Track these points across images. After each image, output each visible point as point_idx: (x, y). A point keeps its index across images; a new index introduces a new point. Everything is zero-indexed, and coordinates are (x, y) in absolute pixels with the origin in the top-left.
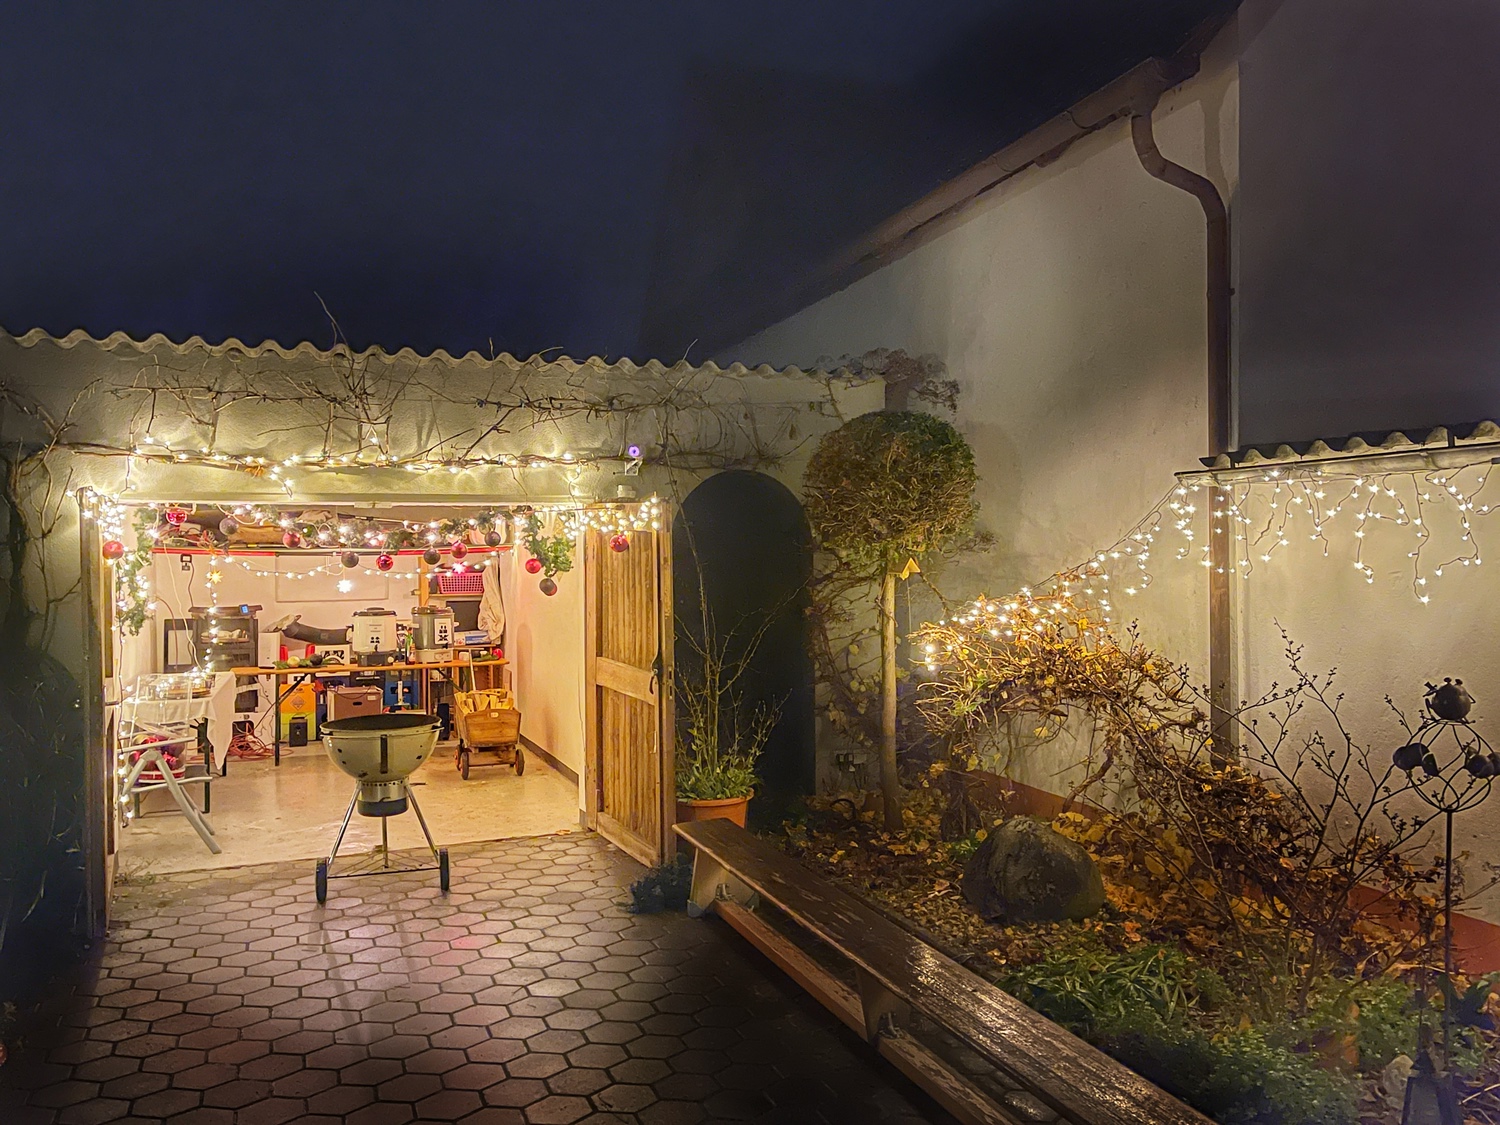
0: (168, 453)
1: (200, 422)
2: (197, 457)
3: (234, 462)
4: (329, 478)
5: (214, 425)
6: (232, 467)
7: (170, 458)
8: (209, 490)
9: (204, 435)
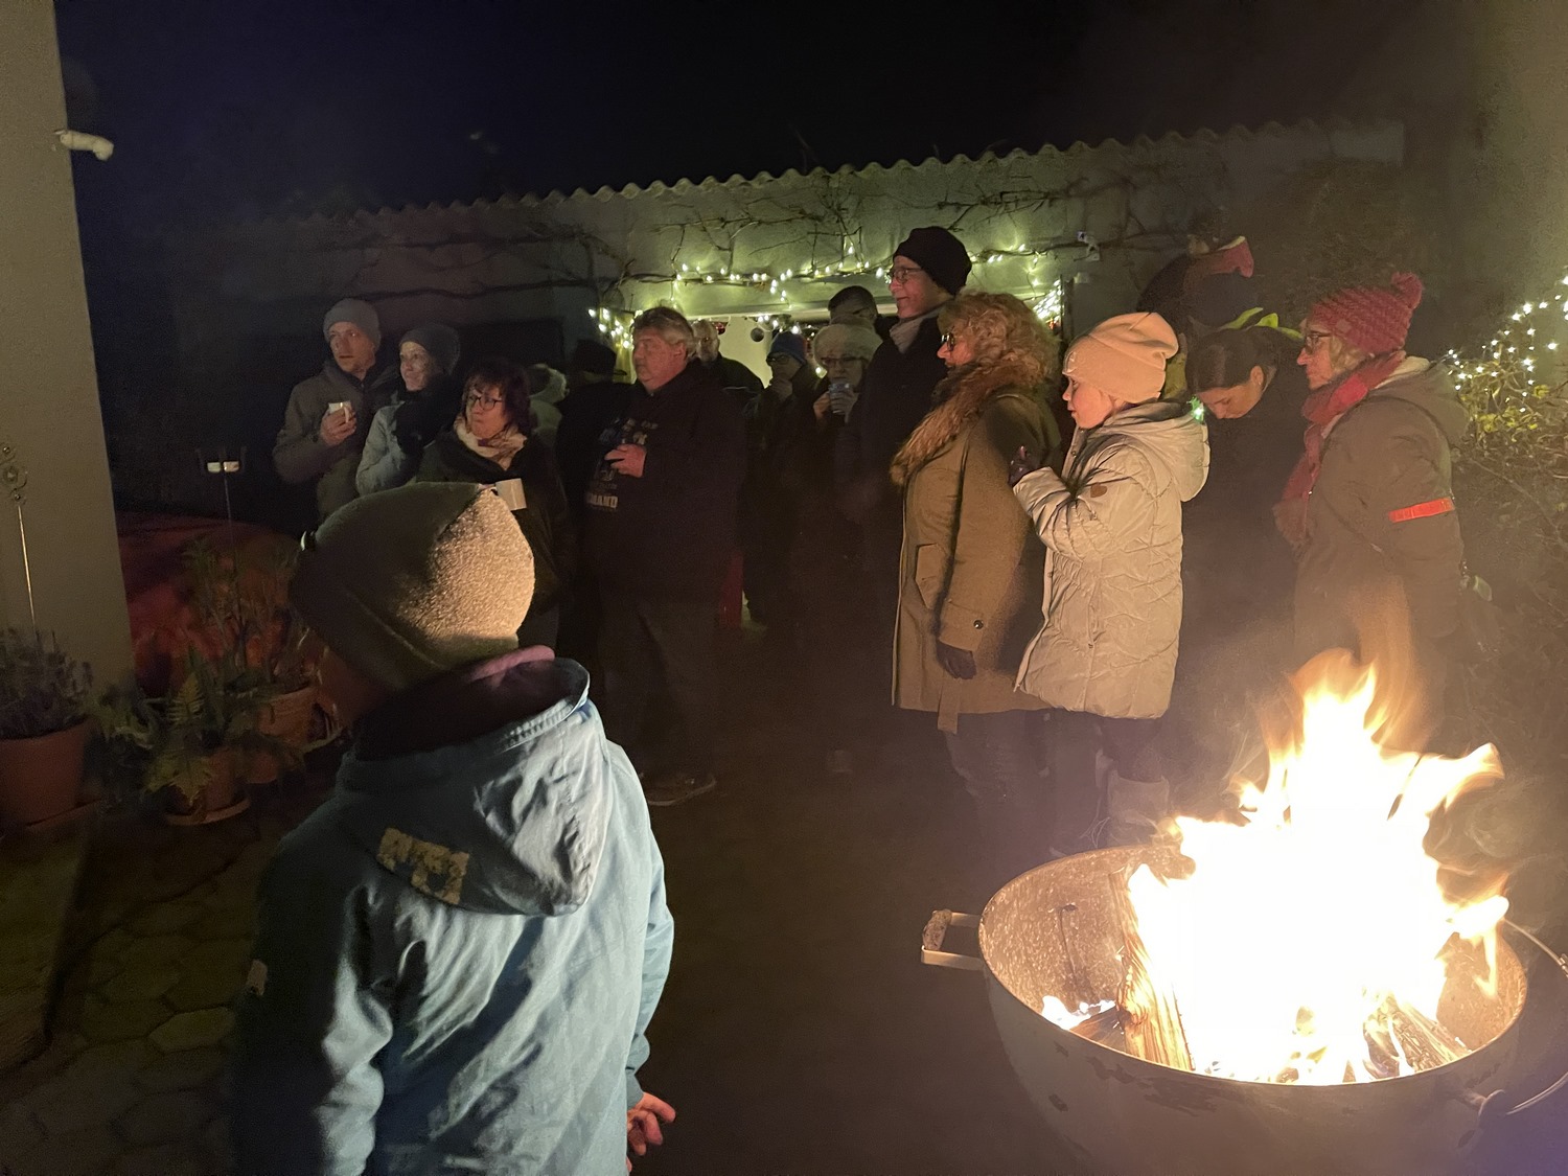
0: (698, 277)
1: (720, 248)
2: (719, 279)
3: (745, 280)
4: (819, 288)
5: (731, 249)
6: (744, 284)
7: (699, 281)
8: (730, 304)
9: (724, 259)
